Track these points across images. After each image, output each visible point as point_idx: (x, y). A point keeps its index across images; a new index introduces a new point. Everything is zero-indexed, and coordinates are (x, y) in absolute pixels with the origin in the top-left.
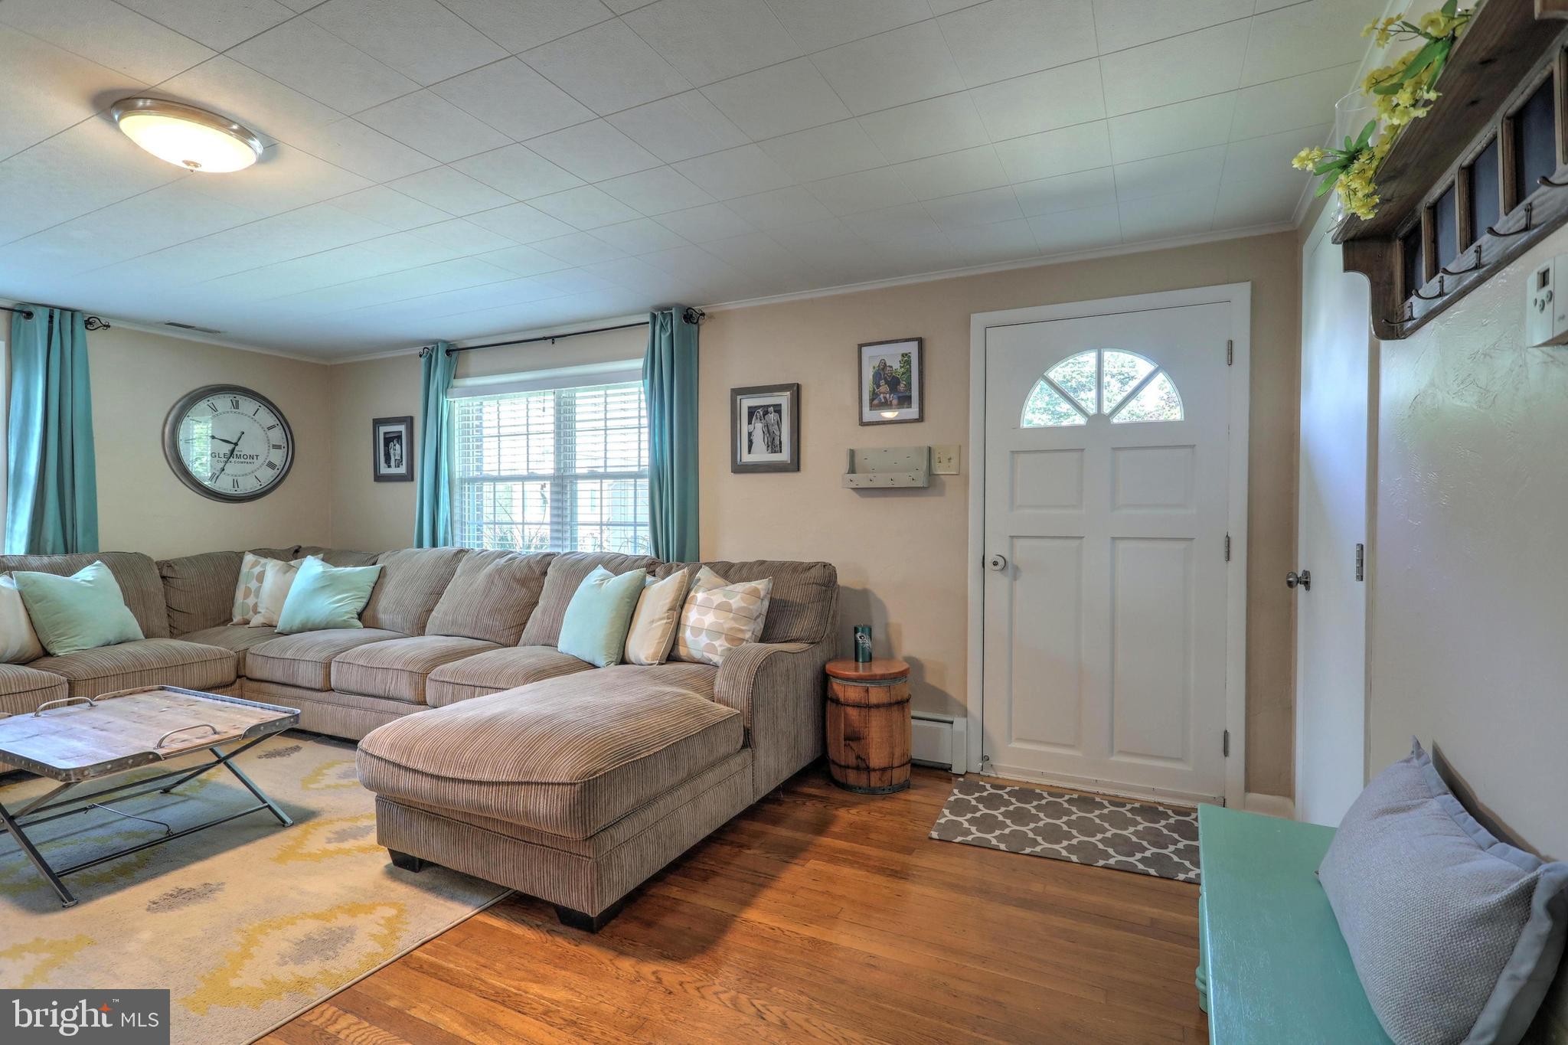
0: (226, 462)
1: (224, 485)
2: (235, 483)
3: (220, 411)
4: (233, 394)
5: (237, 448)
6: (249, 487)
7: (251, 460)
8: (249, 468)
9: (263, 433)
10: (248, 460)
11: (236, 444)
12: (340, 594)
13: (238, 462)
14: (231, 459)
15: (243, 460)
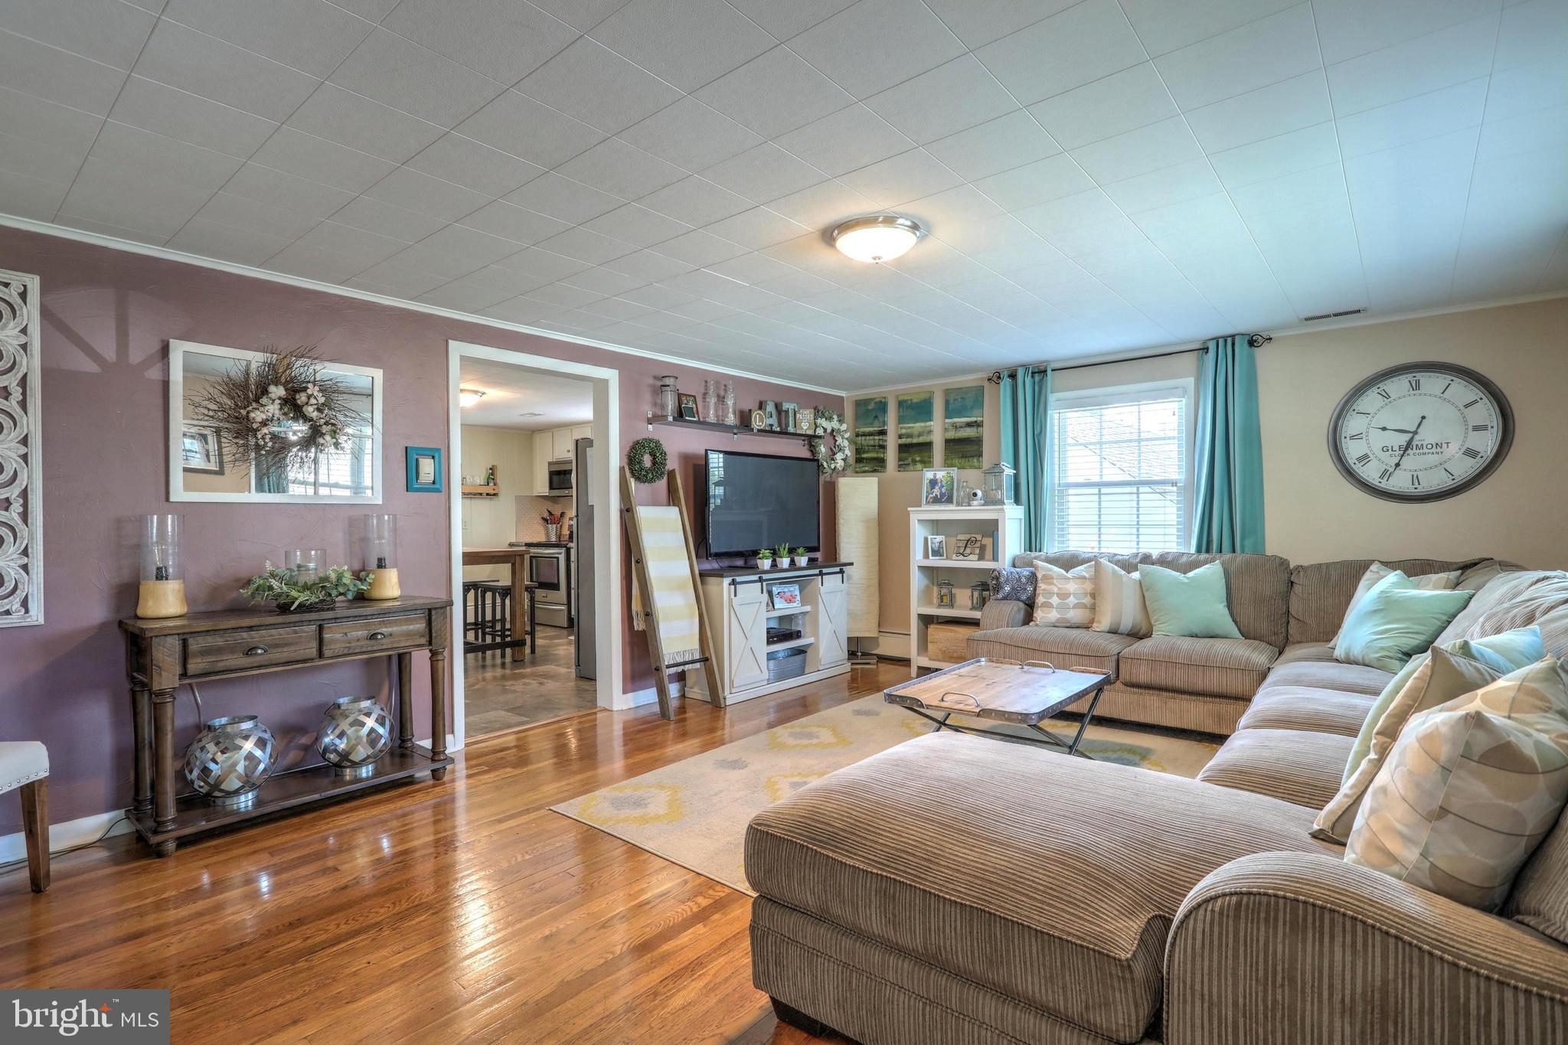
0: (1402, 456)
1: (1400, 482)
2: (1416, 479)
3: (1393, 396)
4: (1411, 373)
5: (1417, 437)
6: (1436, 483)
7: (1439, 450)
8: (1432, 459)
9: (1458, 413)
10: (1434, 450)
11: (1415, 433)
12: (1388, 623)
13: (1419, 454)
14: (1410, 451)
15: (1425, 450)
